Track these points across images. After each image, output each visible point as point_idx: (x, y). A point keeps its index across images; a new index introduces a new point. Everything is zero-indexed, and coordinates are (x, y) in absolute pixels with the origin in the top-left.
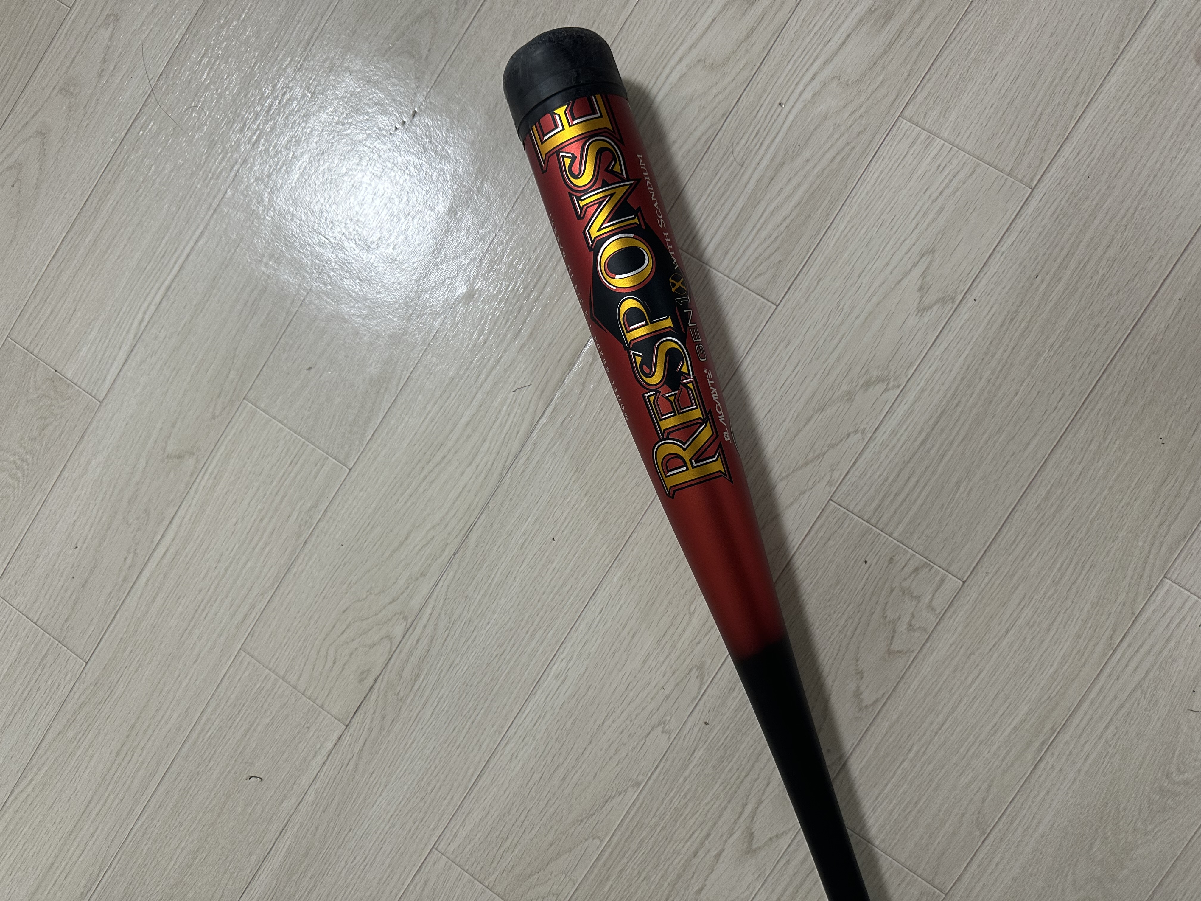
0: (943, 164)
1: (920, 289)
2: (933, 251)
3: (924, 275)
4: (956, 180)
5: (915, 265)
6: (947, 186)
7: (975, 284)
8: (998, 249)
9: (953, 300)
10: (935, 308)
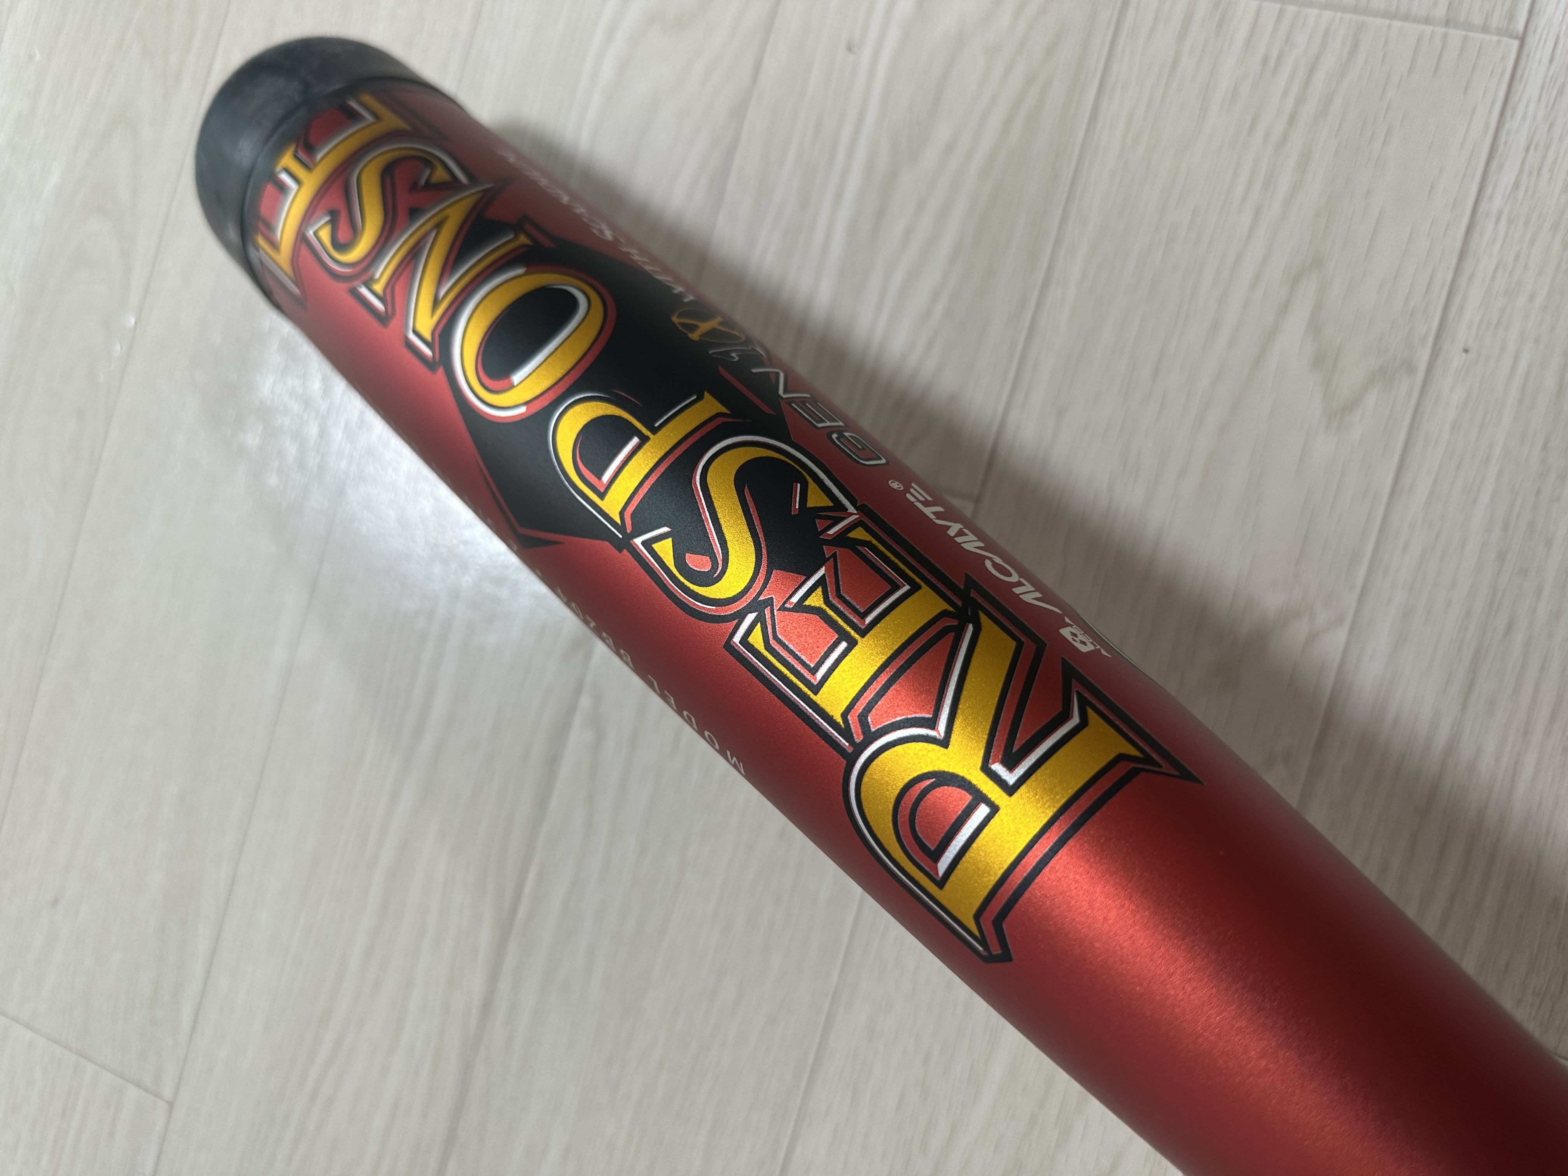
0: (1274, 55)
1: (1317, 362)
2: (1317, 263)
4: (1319, 77)
6: (1301, 100)
7: (1454, 309)
8: (1483, 207)
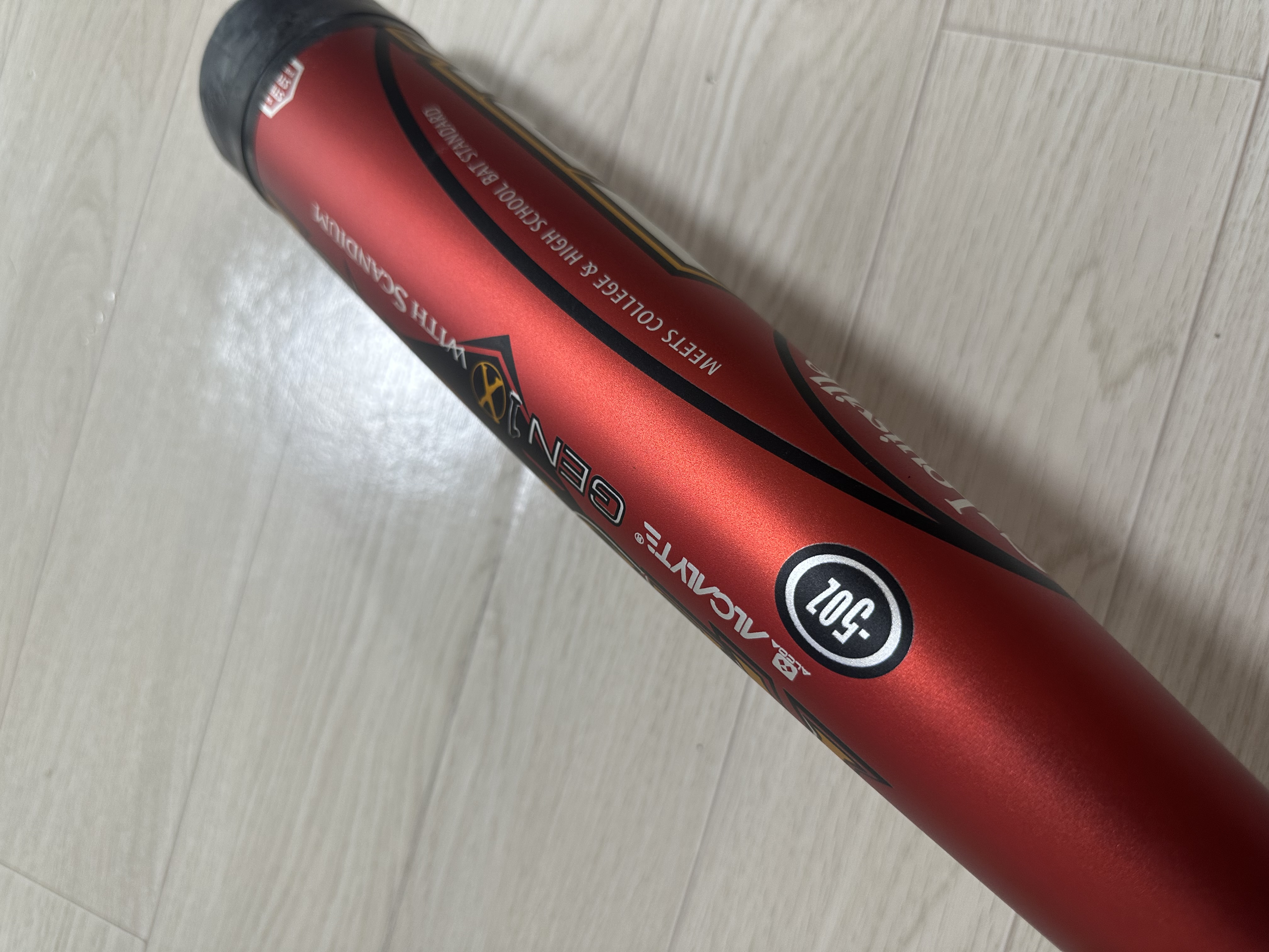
0: (1059, 89)
1: (1095, 344)
2: (1095, 262)
3: (1092, 315)
4: (1096, 110)
5: (1068, 299)
7: (1207, 302)
8: (1230, 220)
9: (1171, 348)
10: (1139, 375)
